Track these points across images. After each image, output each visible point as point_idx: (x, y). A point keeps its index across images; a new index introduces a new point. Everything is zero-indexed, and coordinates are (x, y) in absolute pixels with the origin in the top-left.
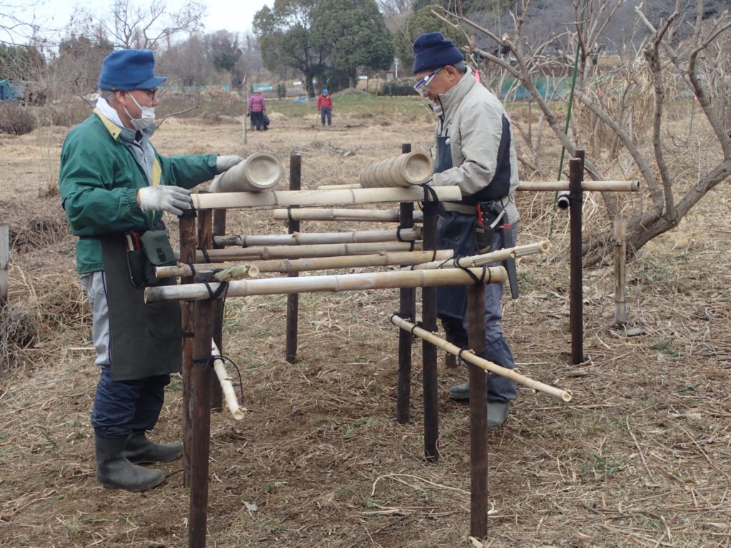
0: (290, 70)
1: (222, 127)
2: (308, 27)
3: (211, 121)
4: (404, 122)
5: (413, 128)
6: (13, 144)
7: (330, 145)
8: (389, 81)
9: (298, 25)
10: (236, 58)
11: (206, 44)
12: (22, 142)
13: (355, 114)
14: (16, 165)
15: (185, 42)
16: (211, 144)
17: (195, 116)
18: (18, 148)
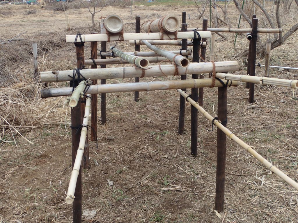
7: (158, 15)
13: (166, 5)
14: (61, 21)
17: (118, 6)
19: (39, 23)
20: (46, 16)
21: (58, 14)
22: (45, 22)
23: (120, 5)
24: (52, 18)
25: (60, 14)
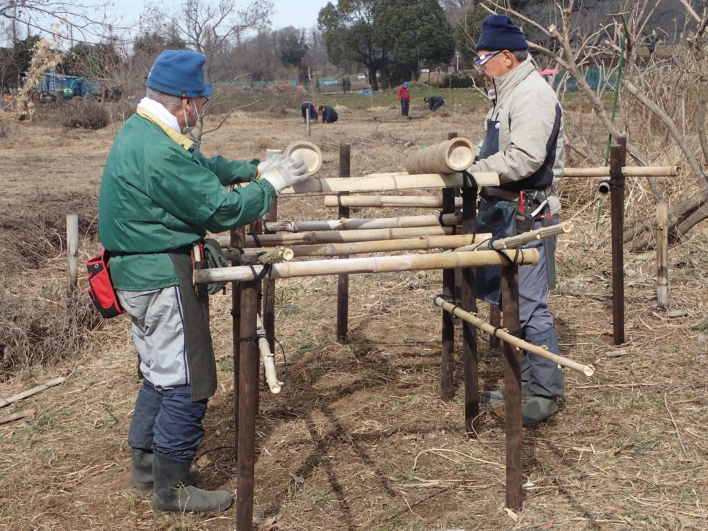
0: (355, 65)
1: (288, 120)
2: (371, 22)
3: (278, 114)
4: (463, 113)
5: (472, 119)
6: (89, 138)
7: (390, 135)
8: (450, 73)
9: (362, 21)
10: (303, 53)
11: (274, 40)
12: (98, 137)
13: (416, 106)
14: (92, 158)
15: (254, 39)
16: (277, 136)
17: (263, 110)
18: (94, 142)
19: (25, 167)
20: (40, 146)
21: (78, 138)
22: (43, 164)
23: (270, 108)
24: (60, 152)
25: (84, 137)
